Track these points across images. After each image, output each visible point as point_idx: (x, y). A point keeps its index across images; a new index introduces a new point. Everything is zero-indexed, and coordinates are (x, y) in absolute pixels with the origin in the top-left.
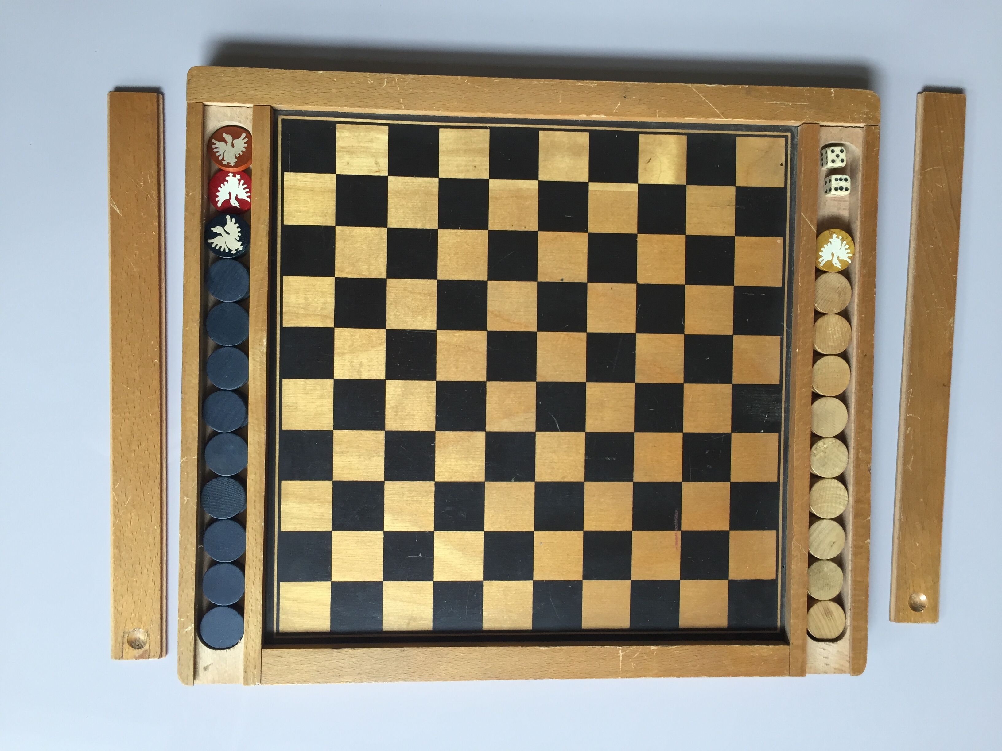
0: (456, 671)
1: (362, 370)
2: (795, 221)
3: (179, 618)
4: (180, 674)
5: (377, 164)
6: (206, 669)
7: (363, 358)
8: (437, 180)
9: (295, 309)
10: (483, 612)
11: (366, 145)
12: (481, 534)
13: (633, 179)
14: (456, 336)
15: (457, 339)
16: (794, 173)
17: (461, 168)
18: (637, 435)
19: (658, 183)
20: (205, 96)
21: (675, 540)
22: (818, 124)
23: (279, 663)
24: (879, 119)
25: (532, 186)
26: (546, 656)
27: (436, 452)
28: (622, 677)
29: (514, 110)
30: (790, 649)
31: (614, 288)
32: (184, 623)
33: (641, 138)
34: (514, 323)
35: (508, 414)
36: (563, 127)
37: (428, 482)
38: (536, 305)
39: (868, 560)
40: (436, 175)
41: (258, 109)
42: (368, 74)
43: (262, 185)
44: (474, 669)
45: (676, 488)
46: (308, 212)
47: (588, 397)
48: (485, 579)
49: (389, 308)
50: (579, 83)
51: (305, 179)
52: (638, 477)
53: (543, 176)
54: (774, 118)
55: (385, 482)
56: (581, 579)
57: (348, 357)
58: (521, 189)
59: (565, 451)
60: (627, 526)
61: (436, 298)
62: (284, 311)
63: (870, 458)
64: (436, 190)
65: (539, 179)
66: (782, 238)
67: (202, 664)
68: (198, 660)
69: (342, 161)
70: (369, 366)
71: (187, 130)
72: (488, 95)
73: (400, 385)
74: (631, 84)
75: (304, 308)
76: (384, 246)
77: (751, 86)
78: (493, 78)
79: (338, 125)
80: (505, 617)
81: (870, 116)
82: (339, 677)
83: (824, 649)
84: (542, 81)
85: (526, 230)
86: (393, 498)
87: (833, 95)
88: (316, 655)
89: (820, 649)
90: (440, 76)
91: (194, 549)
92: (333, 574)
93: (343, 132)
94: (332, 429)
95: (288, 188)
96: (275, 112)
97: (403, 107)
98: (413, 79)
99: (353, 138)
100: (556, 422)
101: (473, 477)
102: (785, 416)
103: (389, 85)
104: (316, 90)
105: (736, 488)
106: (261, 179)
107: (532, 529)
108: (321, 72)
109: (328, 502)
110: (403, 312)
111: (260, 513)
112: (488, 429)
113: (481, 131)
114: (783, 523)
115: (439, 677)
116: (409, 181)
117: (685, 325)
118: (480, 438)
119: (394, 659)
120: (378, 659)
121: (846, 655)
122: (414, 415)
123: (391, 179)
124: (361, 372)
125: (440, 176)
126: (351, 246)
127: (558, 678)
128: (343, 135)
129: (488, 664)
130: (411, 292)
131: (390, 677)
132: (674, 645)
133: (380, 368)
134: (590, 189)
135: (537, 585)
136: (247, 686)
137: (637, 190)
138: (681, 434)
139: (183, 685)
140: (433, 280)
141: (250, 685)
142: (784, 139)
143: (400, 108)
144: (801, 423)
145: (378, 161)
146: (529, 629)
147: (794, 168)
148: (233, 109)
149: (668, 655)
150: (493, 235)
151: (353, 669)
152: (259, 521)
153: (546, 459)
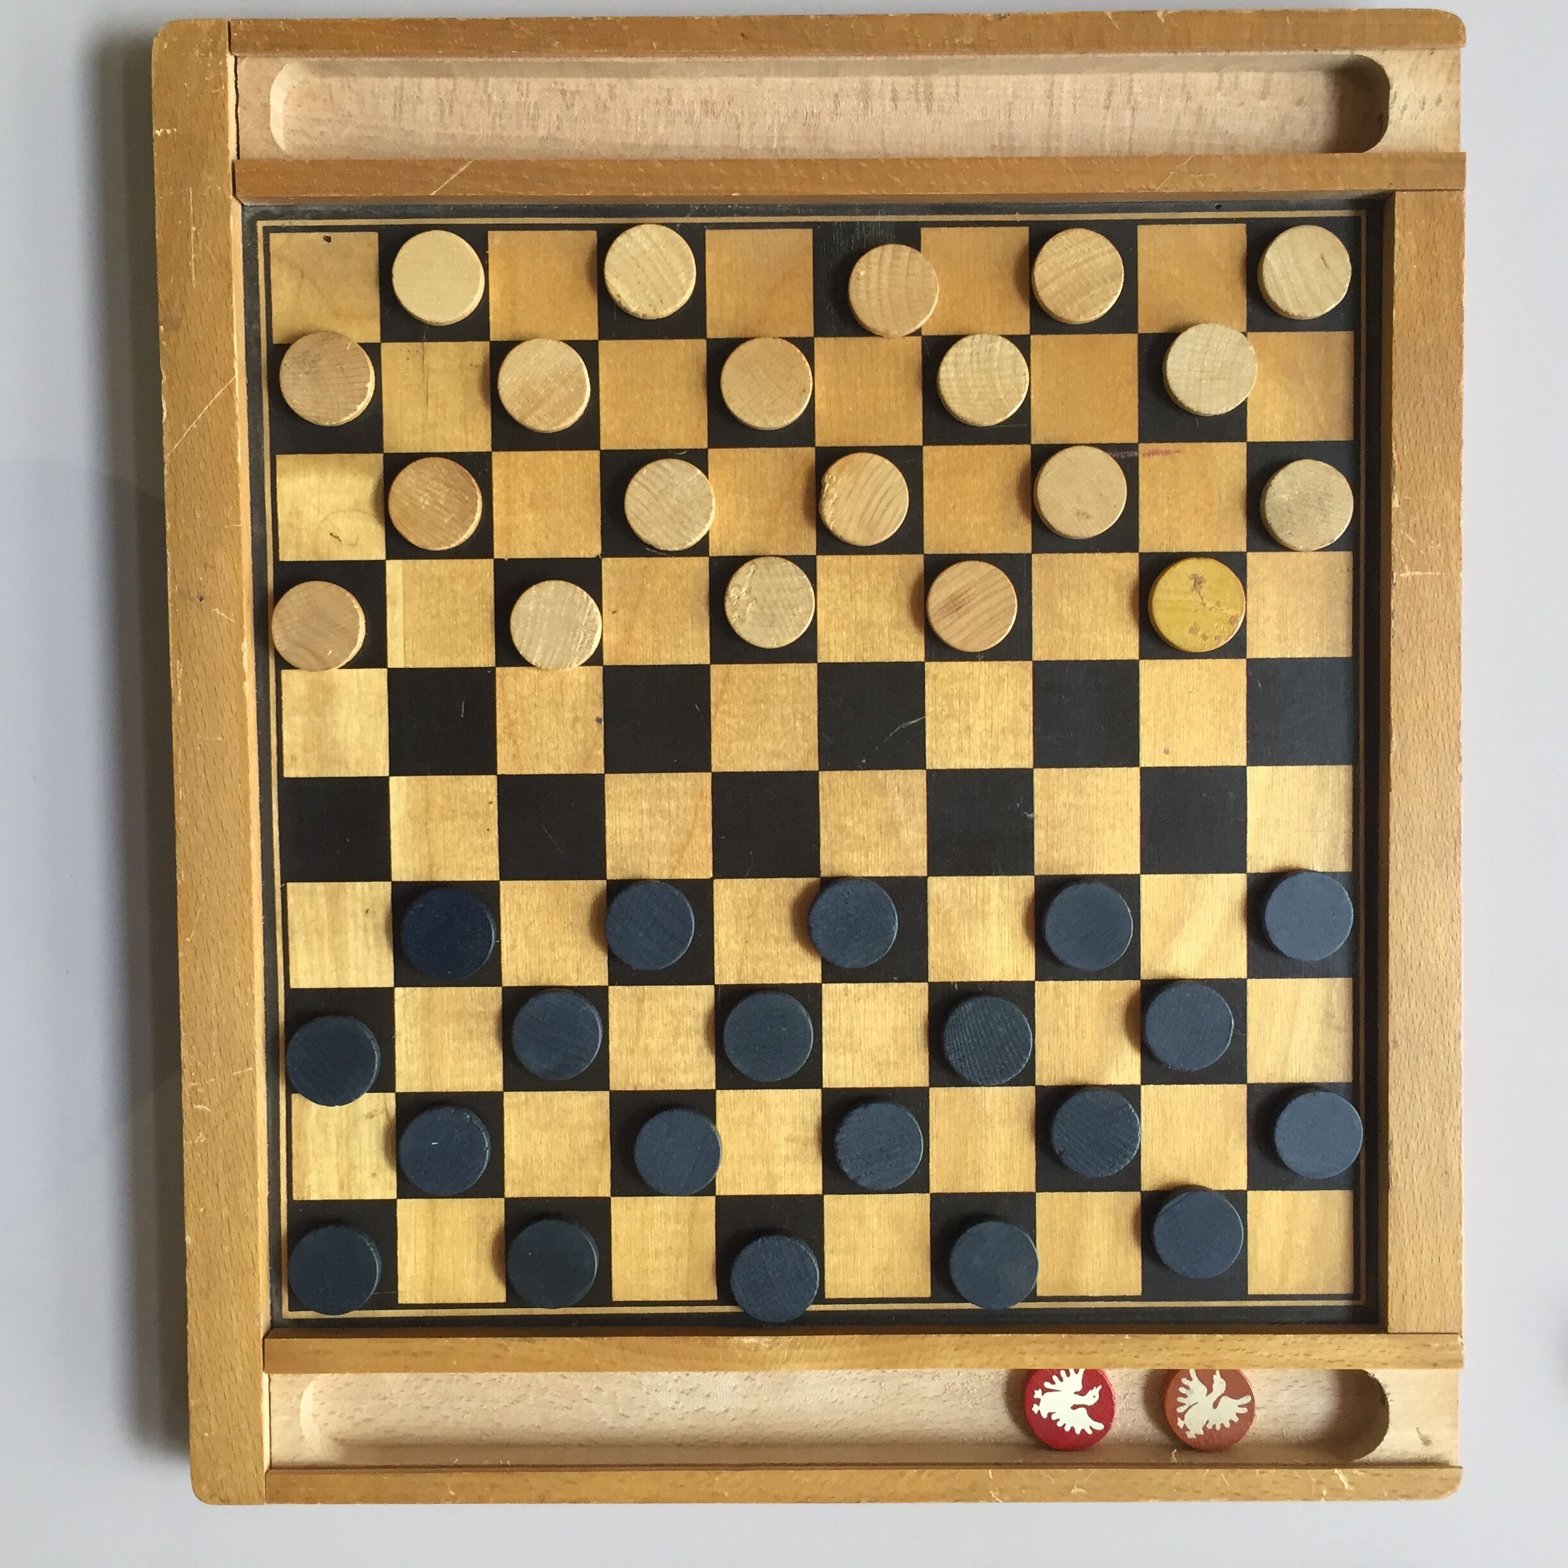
0: (1439, 930)
1: (803, 1137)
2: (450, 206)
3: (1323, 1499)
4: (1437, 1494)
5: (370, 1116)
6: (1426, 1442)
8: (399, 992)
9: (680, 1275)
10: (1315, 869)
11: (333, 1139)
12: (1147, 881)
13: (375, 571)
14: (725, 942)
15: (732, 942)
16: (344, 210)
17: (372, 940)
18: (930, 547)
20: (251, 1467)
21: (1160, 456)
22: (233, 165)
23: (1418, 1298)
24: (213, 23)
25: (399, 787)
26: (1410, 738)
27: (973, 979)
28: (1459, 569)
29: (243, 836)
30: (1403, 191)
31: (613, 607)
32: (1332, 1489)
33: (287, 555)
34: (695, 820)
35: (890, 828)
36: (273, 725)
37: (1036, 995)
38: (655, 776)
39: (1202, 14)
40: (389, 993)
41: (271, 1364)
42: (187, 1144)
43: (429, 1353)
44: (1438, 893)
47: (850, 659)
48: (1242, 869)
49: (671, 1084)
50: (178, 698)
52: (1020, 541)
53: (381, 768)
54: (228, 264)
55: (1037, 1084)
56: (1244, 661)
57: (776, 1167)
58: (409, 813)
59: (967, 704)
60: (1126, 564)
61: (646, 988)
62: (685, 1299)
63: (974, 16)
64: (419, 992)
65: (387, 774)
66: (490, 233)
67: (1416, 1450)
68: (1407, 1457)
69: (369, 1186)
70: (794, 1124)
71: (323, 1502)
72: (215, 891)
73: (833, 1059)
74: (173, 587)
75: (678, 1257)
76: (541, 1099)
77: (161, 318)
78: (179, 882)
79: (295, 1197)
80: (1326, 824)
81: (209, 44)
82: (1448, 1175)
83: (1405, 108)
84: (178, 779)
85: (495, 800)
86: (1072, 1066)
87: (169, 131)
88: (1402, 1223)
89: (1404, 117)
90: (181, 995)
91: (1179, 1472)
92: (1232, 1188)
93: (310, 1186)
94: (928, 1196)
95: (430, 1295)
96: (278, 1328)
97: (250, 1069)
98: (191, 1052)
99: (321, 1166)
100: (904, 725)
101: (1025, 900)
102: (881, 214)
103: (206, 1099)
104: (226, 1249)
105: (1044, 321)
106: (415, 1355)
107: (1135, 772)
108: (188, 1239)
109: (1081, 1200)
110: (678, 1057)
111: (1103, 1342)
112: (922, 871)
113: (291, 900)
114: (1120, 210)
115: (1452, 966)
116: (403, 1049)
117: (688, 448)
118: (941, 889)
119: (1413, 1061)
120: (1412, 1095)
121: (1419, 56)
122: (895, 1028)
123: (400, 1087)
124: (807, 1140)
125: (391, 984)
126: (544, 1165)
127: (1459, 709)
128: (314, 1187)
129: (1426, 863)
130: (637, 1039)
131: (1450, 1068)
132: (1392, 454)
133: (798, 1099)
134: (402, 666)
135: (1255, 758)
136: (1465, 1362)
137: (399, 562)
138: (925, 448)
139: (1461, 1487)
140: (610, 996)
141: (1462, 1355)
142: (271, 235)
143: (253, 1075)
144: (897, 180)
145: (365, 1113)
146: (1351, 772)
147: (335, 212)
148: (275, 1410)
149: (1412, 469)
150: (509, 870)
151: (1432, 1147)
152: (1121, 1344)
153: (986, 746)
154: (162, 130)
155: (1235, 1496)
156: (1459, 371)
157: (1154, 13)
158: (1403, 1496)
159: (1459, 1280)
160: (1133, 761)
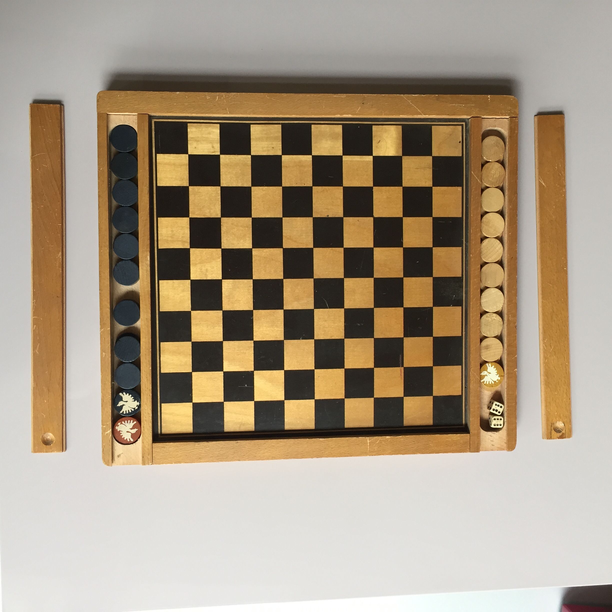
0: (270, 454)
1: (207, 274)
2: (468, 177)
3: (102, 426)
4: (104, 459)
5: (213, 147)
6: (119, 456)
7: (208, 266)
8: (250, 156)
9: (166, 238)
10: (285, 419)
11: (206, 136)
12: (282, 372)
13: (370, 153)
14: (264, 252)
15: (265, 253)
16: (468, 147)
17: (264, 149)
18: (376, 310)
19: (385, 155)
20: (108, 109)
21: (400, 373)
22: (481, 117)
23: (163, 451)
24: (518, 113)
25: (309, 158)
26: (323, 444)
27: (254, 323)
28: (370, 455)
29: (296, 113)
30: (470, 436)
31: (360, 220)
32: (105, 429)
33: (374, 128)
34: (299, 243)
35: (297, 299)
36: (326, 122)
37: (249, 341)
38: (312, 232)
39: (516, 381)
40: (249, 153)
41: (140, 116)
42: (206, 93)
43: (144, 163)
44: (280, 453)
45: (400, 341)
46: (172, 178)
47: (345, 287)
48: (286, 399)
49: (223, 236)
50: (335, 96)
51: (170, 158)
52: (377, 335)
53: (314, 153)
54: (454, 115)
55: (223, 342)
56: (344, 398)
57: (199, 266)
58: (302, 161)
59: (332, 321)
60: (371, 365)
61: (251, 229)
62: (159, 239)
63: (517, 320)
64: (250, 162)
65: (313, 155)
66: (461, 187)
67: (116, 453)
68: (114, 451)
69: (192, 146)
70: (212, 271)
71: (98, 130)
72: (280, 104)
73: (231, 283)
74: (366, 96)
75: (172, 237)
76: (219, 197)
77: (440, 95)
78: (283, 94)
79: (188, 124)
80: (298, 422)
81: (512, 112)
82: (199, 459)
83: (491, 436)
84: (313, 95)
85: (305, 186)
86: (229, 351)
87: (489, 99)
88: (185, 446)
89: (489, 436)
90: (250, 93)
91: (110, 384)
92: (193, 398)
93: (192, 129)
94: (190, 310)
95: (160, 164)
96: (151, 118)
97: (229, 113)
98: (234, 96)
99: (198, 132)
100: (326, 303)
101: (277, 337)
102: (465, 296)
103: (220, 99)
104: (175, 104)
105: (437, 341)
106: (143, 159)
107: (313, 368)
108: (178, 93)
109: (190, 355)
110: (231, 238)
111: (149, 361)
112: (285, 308)
113: (276, 126)
114: (465, 361)
115: (259, 458)
116: (233, 157)
117: (403, 242)
118: (280, 313)
119: (232, 448)
120: (222, 448)
121: (504, 439)
122: (239, 301)
123: (222, 156)
124: (207, 275)
125: (252, 154)
126: (199, 198)
127: (331, 457)
128: (192, 130)
129: (289, 449)
130: (236, 226)
131: (230, 458)
132: (401, 436)
133: (218, 272)
134: (343, 160)
135: (317, 402)
136: (144, 466)
137: (372, 160)
138: (403, 308)
139: (106, 466)
140: (249, 218)
141: (146, 465)
142: (461, 127)
143: (227, 114)
144: (474, 300)
145: (214, 146)
146: (313, 429)
147: (467, 144)
148: (125, 116)
149: (397, 441)
150: (285, 190)
151: (207, 454)
152: (148, 366)
153: (321, 326)
154: (490, 97)
155: (103, 401)
156: (423, 453)
157: (516, 368)
158: (103, 449)
159: (169, 463)
160: (316, 367)
